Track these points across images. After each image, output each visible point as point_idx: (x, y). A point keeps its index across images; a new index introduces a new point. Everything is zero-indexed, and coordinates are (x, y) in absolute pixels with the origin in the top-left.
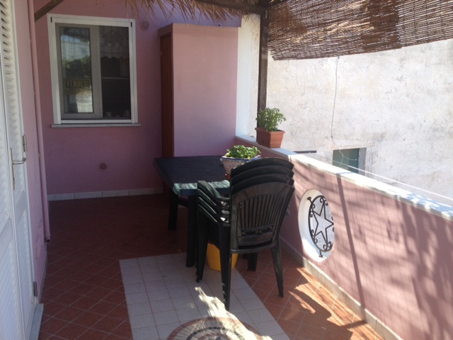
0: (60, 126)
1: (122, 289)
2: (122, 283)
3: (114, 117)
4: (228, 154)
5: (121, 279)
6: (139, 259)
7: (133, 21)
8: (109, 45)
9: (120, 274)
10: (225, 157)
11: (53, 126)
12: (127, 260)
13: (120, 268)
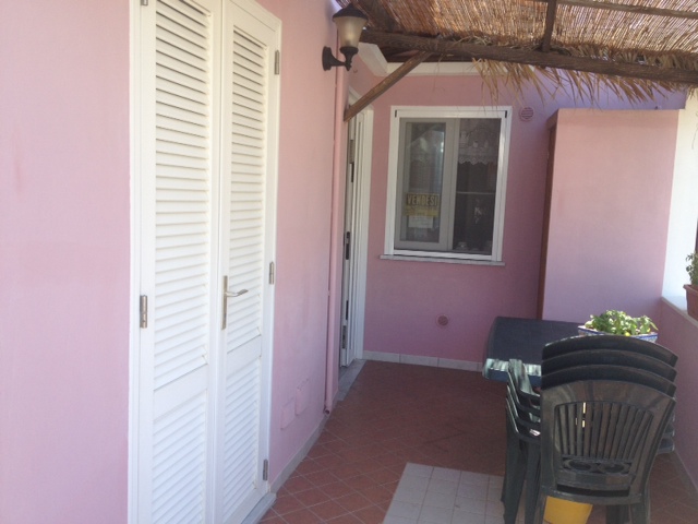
0: (391, 258)
1: (386, 507)
2: (391, 497)
3: (469, 250)
4: (589, 323)
5: (394, 491)
6: (436, 468)
7: (509, 108)
8: (475, 145)
9: (397, 484)
10: (584, 327)
11: (382, 257)
12: (417, 466)
13: (401, 473)
